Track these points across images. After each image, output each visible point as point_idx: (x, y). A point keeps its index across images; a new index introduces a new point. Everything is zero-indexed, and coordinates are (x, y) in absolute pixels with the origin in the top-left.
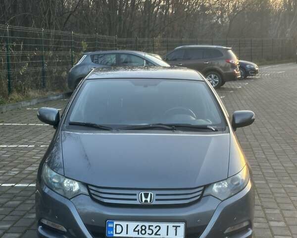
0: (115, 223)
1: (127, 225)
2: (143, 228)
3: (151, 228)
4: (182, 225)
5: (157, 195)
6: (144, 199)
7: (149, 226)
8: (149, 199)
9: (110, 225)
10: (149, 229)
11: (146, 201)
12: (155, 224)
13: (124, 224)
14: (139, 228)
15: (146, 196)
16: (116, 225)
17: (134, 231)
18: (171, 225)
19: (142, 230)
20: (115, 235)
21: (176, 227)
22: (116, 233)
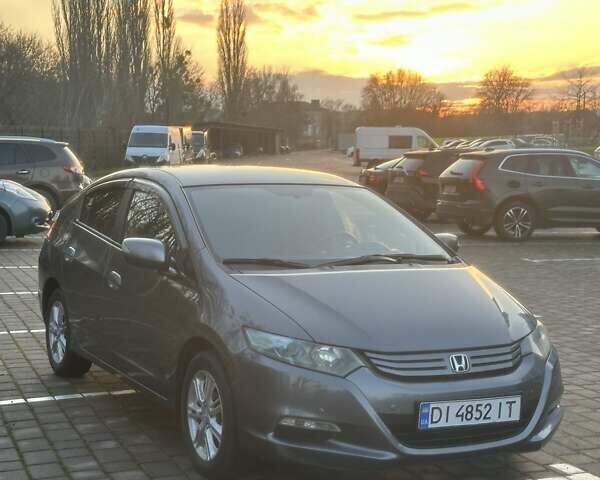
0: (432, 406)
1: (448, 408)
2: (469, 409)
3: (479, 408)
4: (518, 400)
5: (472, 358)
6: (457, 366)
7: (478, 406)
8: (463, 365)
9: (425, 411)
10: (477, 410)
11: (461, 369)
12: (484, 402)
13: (443, 406)
14: (464, 411)
15: (459, 359)
16: (433, 409)
17: (457, 416)
18: (504, 401)
19: (468, 412)
20: (430, 426)
21: (511, 403)
22: (432, 422)
